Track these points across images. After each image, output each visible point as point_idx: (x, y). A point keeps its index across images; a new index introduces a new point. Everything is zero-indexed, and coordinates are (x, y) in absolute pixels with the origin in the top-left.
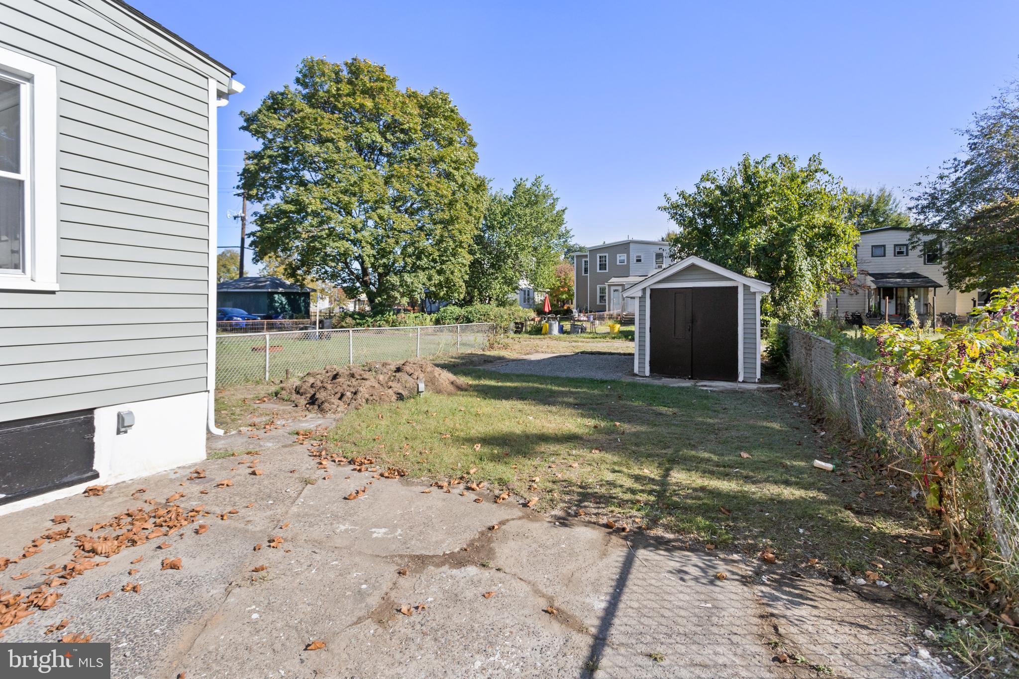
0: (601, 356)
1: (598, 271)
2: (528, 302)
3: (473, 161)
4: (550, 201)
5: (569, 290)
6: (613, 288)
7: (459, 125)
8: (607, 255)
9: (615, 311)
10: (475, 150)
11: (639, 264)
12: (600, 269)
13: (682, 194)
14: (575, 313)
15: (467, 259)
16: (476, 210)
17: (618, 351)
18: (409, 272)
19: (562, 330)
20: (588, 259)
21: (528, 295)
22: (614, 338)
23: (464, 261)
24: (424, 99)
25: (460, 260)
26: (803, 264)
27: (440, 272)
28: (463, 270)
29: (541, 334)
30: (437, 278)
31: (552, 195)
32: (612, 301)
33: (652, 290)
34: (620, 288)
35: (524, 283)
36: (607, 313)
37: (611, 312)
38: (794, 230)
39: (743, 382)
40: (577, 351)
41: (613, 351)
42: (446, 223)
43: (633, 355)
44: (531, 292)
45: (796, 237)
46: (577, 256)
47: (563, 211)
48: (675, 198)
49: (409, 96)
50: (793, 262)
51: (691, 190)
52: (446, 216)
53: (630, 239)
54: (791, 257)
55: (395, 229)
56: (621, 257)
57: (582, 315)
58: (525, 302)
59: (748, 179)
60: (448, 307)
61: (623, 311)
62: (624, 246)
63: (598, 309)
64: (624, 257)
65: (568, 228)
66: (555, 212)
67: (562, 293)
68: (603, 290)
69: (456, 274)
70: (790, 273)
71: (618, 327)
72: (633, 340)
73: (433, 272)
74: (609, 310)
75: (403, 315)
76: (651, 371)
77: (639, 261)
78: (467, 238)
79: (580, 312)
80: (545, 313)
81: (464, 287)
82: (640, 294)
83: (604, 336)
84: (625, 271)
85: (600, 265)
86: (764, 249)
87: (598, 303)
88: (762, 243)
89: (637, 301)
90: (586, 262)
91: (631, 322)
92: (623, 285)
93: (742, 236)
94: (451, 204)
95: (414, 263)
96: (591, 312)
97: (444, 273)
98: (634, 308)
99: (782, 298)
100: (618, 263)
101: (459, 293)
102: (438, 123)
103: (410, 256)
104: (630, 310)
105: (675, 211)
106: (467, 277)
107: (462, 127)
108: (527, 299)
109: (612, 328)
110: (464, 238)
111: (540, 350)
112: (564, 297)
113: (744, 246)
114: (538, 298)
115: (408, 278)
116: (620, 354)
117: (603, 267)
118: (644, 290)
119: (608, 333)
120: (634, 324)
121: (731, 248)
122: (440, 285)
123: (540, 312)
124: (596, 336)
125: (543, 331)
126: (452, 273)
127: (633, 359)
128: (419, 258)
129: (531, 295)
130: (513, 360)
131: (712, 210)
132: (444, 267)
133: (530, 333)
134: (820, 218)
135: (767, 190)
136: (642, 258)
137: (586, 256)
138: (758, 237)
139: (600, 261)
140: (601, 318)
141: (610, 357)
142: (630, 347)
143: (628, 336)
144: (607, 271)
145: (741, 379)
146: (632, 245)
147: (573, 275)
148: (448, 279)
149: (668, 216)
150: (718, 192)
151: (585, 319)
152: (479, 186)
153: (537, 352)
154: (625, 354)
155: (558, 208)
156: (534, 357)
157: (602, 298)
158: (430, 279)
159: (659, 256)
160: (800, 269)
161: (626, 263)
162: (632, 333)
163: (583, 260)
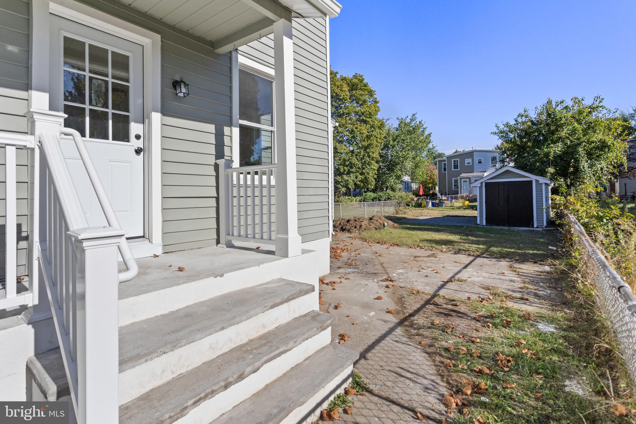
0: (459, 218)
1: (453, 169)
2: (408, 189)
3: (377, 111)
4: (421, 129)
5: (433, 181)
6: (463, 180)
7: (369, 92)
8: (459, 160)
9: (465, 195)
10: (378, 105)
11: (480, 164)
12: (454, 168)
13: (507, 125)
14: (439, 195)
15: (375, 166)
16: (380, 139)
17: (468, 215)
18: (346, 174)
19: (433, 205)
20: (446, 162)
21: (408, 185)
22: (465, 209)
23: (374, 168)
24: (351, 81)
25: (372, 167)
26: (584, 164)
27: (362, 174)
28: (374, 172)
29: (421, 207)
30: (360, 177)
31: (423, 125)
32: (462, 188)
33: (486, 183)
34: (468, 180)
35: (407, 178)
36: (459, 195)
37: (462, 195)
38: (580, 144)
39: (537, 227)
40: (444, 215)
41: (465, 215)
42: (366, 148)
43: (477, 217)
44: (409, 184)
45: (580, 149)
46: (439, 161)
47: (430, 134)
48: (502, 127)
49: (342, 80)
50: (579, 163)
51: (512, 122)
52: (365, 144)
53: (474, 149)
54: (577, 161)
55: (339, 153)
56: (468, 161)
57: (443, 196)
58: (406, 189)
59: (549, 115)
60: (368, 193)
61: (470, 194)
62: (470, 154)
63: (453, 193)
64: (470, 160)
65: (434, 145)
66: (425, 136)
67: (429, 183)
68: (456, 181)
69: (370, 175)
70: (577, 170)
71: (467, 203)
72: (476, 210)
73: (358, 174)
74: (461, 193)
75: (342, 198)
76: (486, 223)
77: (480, 162)
78: (376, 155)
79: (441, 194)
80: (420, 196)
81: (374, 182)
82: (479, 185)
83: (459, 208)
84: (471, 169)
85: (454, 166)
86: (560, 156)
87: (453, 189)
88: (559, 153)
89: (478, 189)
90: (445, 164)
91: (475, 200)
92: (470, 178)
93: (546, 148)
94: (368, 137)
95: (349, 170)
96: (449, 194)
97: (364, 174)
98: (477, 192)
99: (572, 184)
100: (466, 164)
101: (371, 185)
102: (357, 93)
103: (347, 166)
104: (474, 193)
105: (502, 134)
106: (376, 176)
107: (371, 93)
108: (407, 187)
109: (464, 203)
110: (374, 155)
111: (424, 215)
112: (430, 186)
113: (547, 155)
114: (414, 186)
115: (345, 177)
116: (469, 217)
117: (456, 167)
118: (482, 183)
119: (462, 207)
120: (476, 201)
121: (539, 156)
122: (361, 181)
123: (417, 194)
124: (453, 208)
125: (423, 205)
126: (368, 174)
127: (477, 219)
128: (351, 167)
129: (409, 185)
130: (411, 219)
131: (527, 133)
132: (364, 171)
133: (415, 207)
134: (597, 137)
135: (562, 122)
136: (482, 161)
137: (445, 161)
138: (557, 149)
139: (454, 164)
140: (456, 198)
141: (463, 218)
142: (475, 213)
143: (473, 208)
144: (459, 169)
145: (535, 226)
146: (475, 153)
147: (436, 172)
148: (366, 177)
149: (498, 137)
150: (529, 123)
151: (446, 198)
152: (381, 125)
153: (422, 216)
154: (472, 217)
155: (426, 133)
156: (421, 218)
157: (456, 186)
158: (356, 178)
159: (494, 159)
160: (584, 168)
161: (471, 164)
162: (476, 206)
163: (443, 163)
